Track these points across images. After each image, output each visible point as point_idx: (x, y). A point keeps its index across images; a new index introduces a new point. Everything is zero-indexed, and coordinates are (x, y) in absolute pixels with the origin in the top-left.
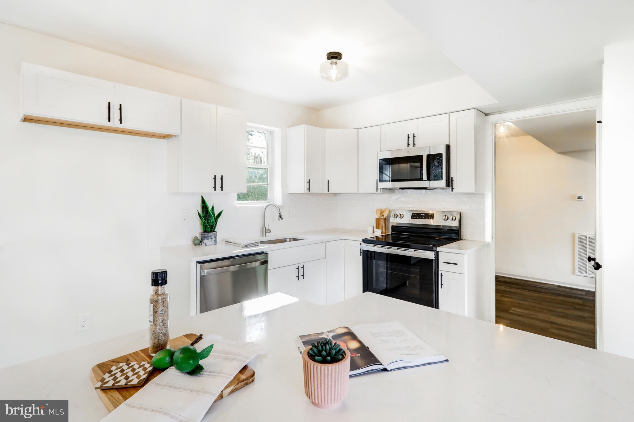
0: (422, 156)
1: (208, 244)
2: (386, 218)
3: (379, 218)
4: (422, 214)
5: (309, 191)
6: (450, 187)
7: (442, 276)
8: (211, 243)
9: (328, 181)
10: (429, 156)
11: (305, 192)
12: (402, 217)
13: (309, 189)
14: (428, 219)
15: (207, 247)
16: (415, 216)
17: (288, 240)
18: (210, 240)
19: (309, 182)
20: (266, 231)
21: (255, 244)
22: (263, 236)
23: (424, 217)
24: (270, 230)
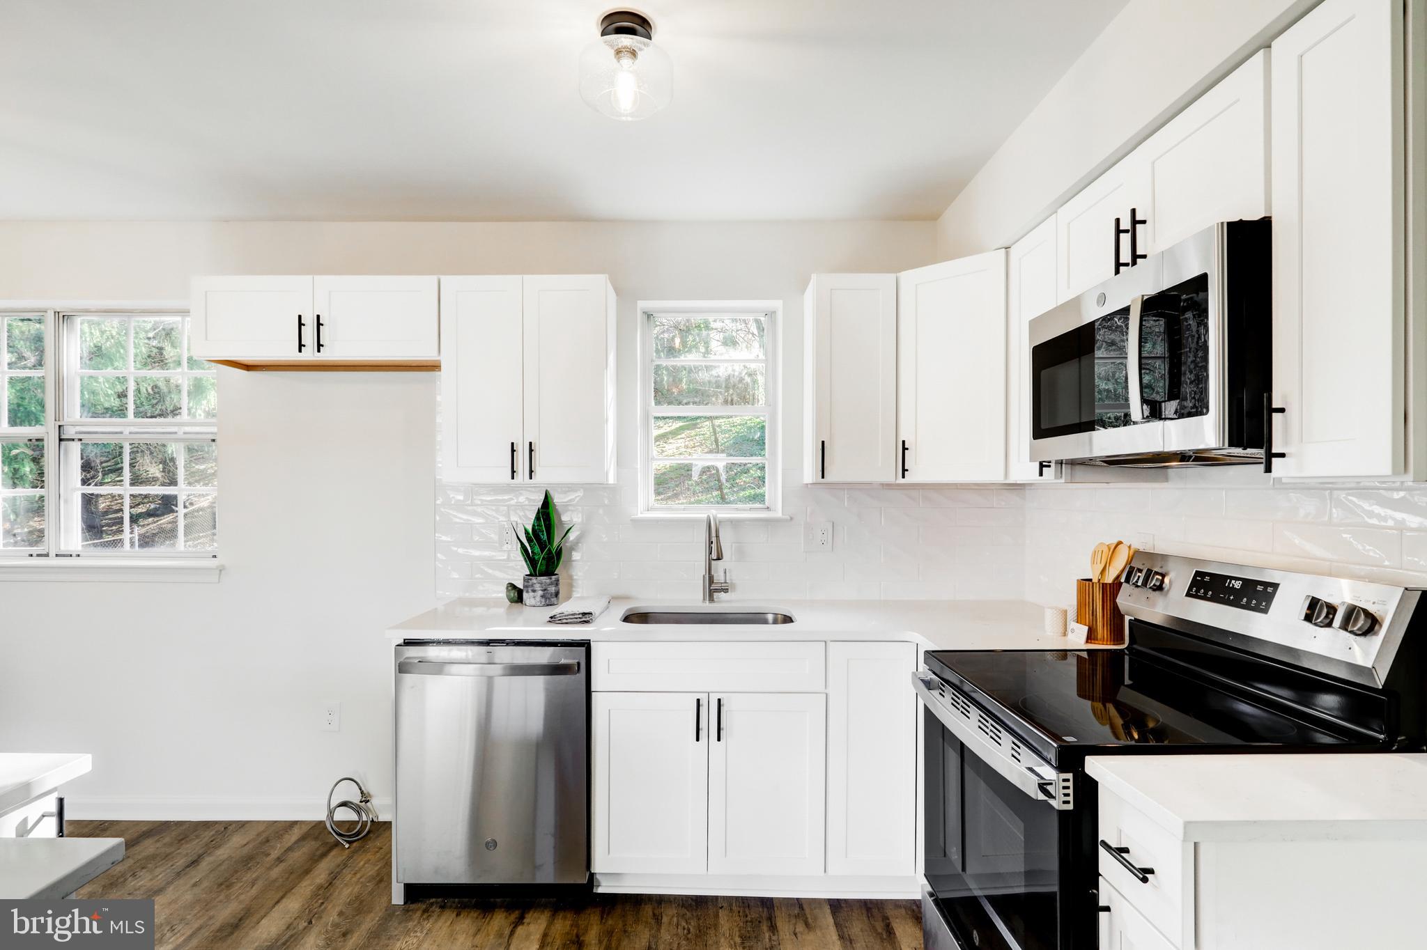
1: (528, 603)
4: (1232, 578)
8: (533, 602)
9: (904, 442)
11: (815, 480)
13: (822, 472)
14: (1247, 606)
15: (527, 609)
16: (1203, 585)
17: (770, 617)
18: (531, 594)
19: (823, 449)
20: (712, 588)
21: (578, 616)
22: (704, 599)
23: (1232, 598)
24: (727, 585)
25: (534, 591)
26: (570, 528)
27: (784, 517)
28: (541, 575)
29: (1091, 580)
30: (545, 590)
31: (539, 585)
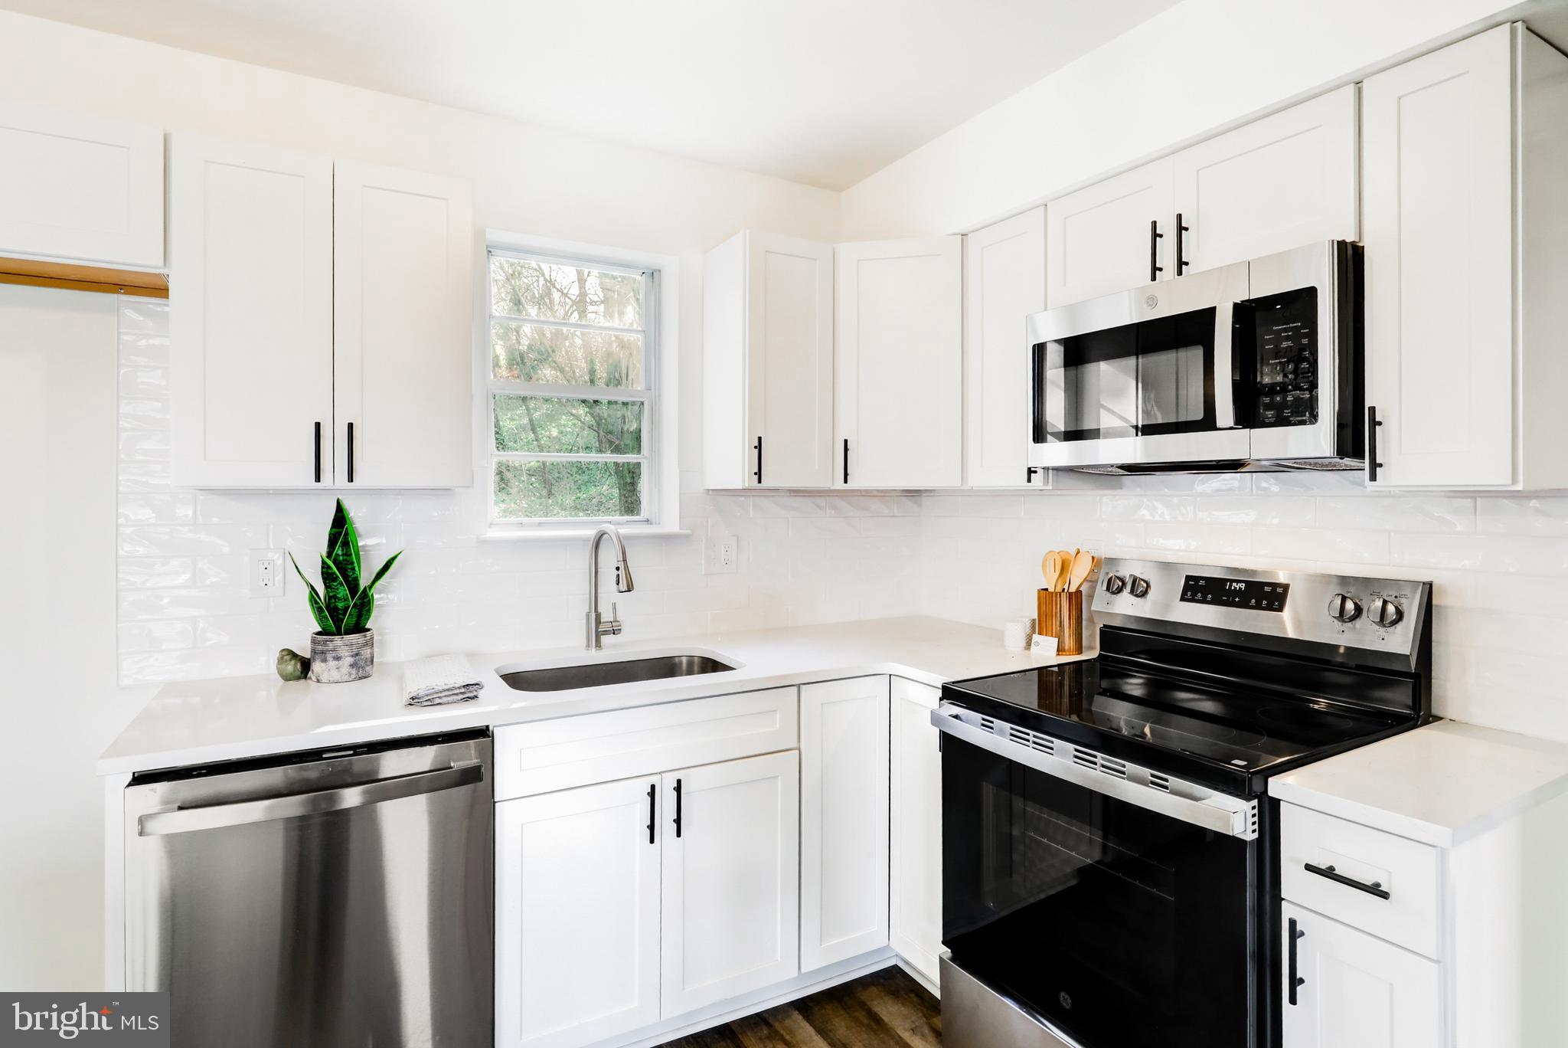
0: (1211, 312)
1: (324, 678)
2: (1079, 592)
3: (1051, 589)
4: (1232, 581)
5: (760, 482)
6: (1363, 458)
7: (1294, 935)
8: (335, 675)
9: (846, 441)
10: (1242, 311)
11: (747, 485)
12: (1140, 589)
13: (759, 474)
14: (1258, 607)
15: (324, 687)
16: (1199, 589)
18: (332, 663)
19: (759, 447)
20: (600, 629)
21: (458, 691)
22: (588, 645)
23: (1237, 599)
24: (618, 624)
25: (338, 658)
26: (393, 559)
27: (682, 531)
28: (347, 633)
29: (1046, 590)
30: (357, 654)
31: (346, 648)
